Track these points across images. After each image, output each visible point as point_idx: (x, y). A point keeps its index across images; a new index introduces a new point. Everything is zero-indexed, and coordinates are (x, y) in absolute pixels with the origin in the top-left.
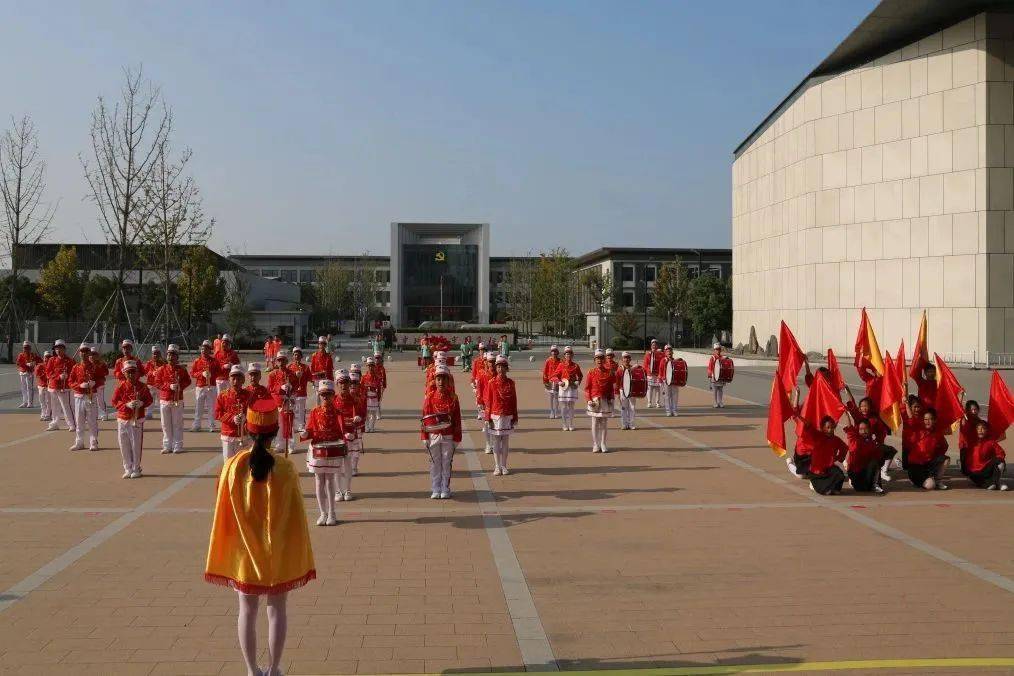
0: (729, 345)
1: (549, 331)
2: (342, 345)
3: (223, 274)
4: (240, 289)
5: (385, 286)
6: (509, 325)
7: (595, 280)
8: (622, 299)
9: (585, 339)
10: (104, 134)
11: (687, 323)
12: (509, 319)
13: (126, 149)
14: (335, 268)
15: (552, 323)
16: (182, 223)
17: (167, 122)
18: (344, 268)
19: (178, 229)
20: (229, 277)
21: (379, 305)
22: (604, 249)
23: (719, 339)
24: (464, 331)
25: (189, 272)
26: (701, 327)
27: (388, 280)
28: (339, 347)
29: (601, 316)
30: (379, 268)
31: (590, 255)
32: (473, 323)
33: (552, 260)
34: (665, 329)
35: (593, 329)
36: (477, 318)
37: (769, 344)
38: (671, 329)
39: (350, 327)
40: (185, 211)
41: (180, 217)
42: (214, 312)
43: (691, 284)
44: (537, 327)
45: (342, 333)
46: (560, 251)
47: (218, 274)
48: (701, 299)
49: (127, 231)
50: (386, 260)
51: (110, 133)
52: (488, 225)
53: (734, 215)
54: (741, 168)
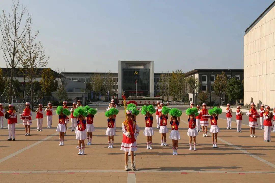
0: (242, 105)
1: (175, 100)
2: (100, 104)
3: (57, 79)
4: (63, 84)
5: (116, 83)
6: (161, 97)
7: (192, 81)
8: (202, 88)
9: (188, 103)
10: (5, 25)
11: (226, 96)
12: (161, 95)
13: (14, 31)
14: (99, 77)
15: (176, 97)
16: (37, 59)
17: (29, 20)
18: (102, 77)
19: (35, 61)
20: (59, 80)
21: (114, 90)
22: (195, 70)
23: (239, 102)
24: (144, 99)
25: (44, 78)
26: (231, 98)
27: (118, 81)
28: (98, 105)
29: (194, 94)
30: (114, 77)
31: (190, 72)
32: (148, 96)
33: (176, 74)
34: (218, 99)
35: (191, 99)
36: (149, 95)
37: (258, 104)
38: (220, 99)
39: (103, 98)
40: (38, 54)
41: (36, 57)
42: (53, 92)
43: (228, 82)
44: (171, 98)
45: (101, 100)
46: (179, 71)
47: (55, 79)
48: (231, 87)
49: (15, 61)
50: (117, 74)
51: (7, 24)
52: (153, 62)
53: (245, 55)
54: (248, 38)
